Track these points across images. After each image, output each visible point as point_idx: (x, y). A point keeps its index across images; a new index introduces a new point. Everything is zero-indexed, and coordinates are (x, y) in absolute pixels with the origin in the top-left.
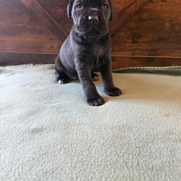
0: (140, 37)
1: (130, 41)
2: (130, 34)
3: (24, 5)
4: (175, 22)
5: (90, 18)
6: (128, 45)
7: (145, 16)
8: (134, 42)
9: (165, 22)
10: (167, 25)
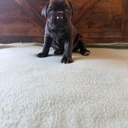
0: (93, 24)
1: (87, 26)
2: (87, 22)
3: (17, 4)
4: (115, 14)
5: (58, 18)
6: (85, 29)
7: (96, 10)
8: (89, 27)
9: (109, 14)
10: (110, 16)
